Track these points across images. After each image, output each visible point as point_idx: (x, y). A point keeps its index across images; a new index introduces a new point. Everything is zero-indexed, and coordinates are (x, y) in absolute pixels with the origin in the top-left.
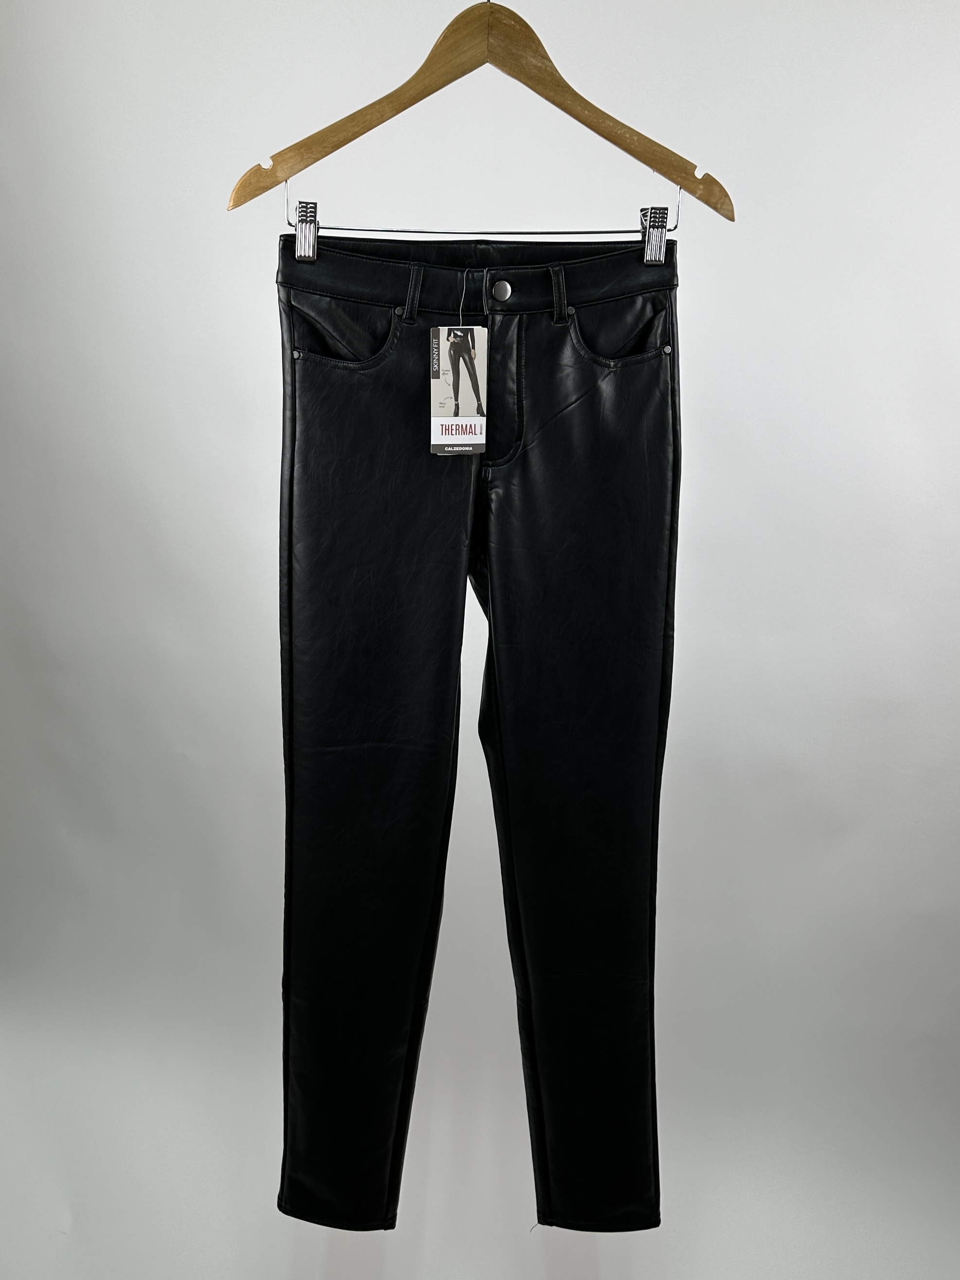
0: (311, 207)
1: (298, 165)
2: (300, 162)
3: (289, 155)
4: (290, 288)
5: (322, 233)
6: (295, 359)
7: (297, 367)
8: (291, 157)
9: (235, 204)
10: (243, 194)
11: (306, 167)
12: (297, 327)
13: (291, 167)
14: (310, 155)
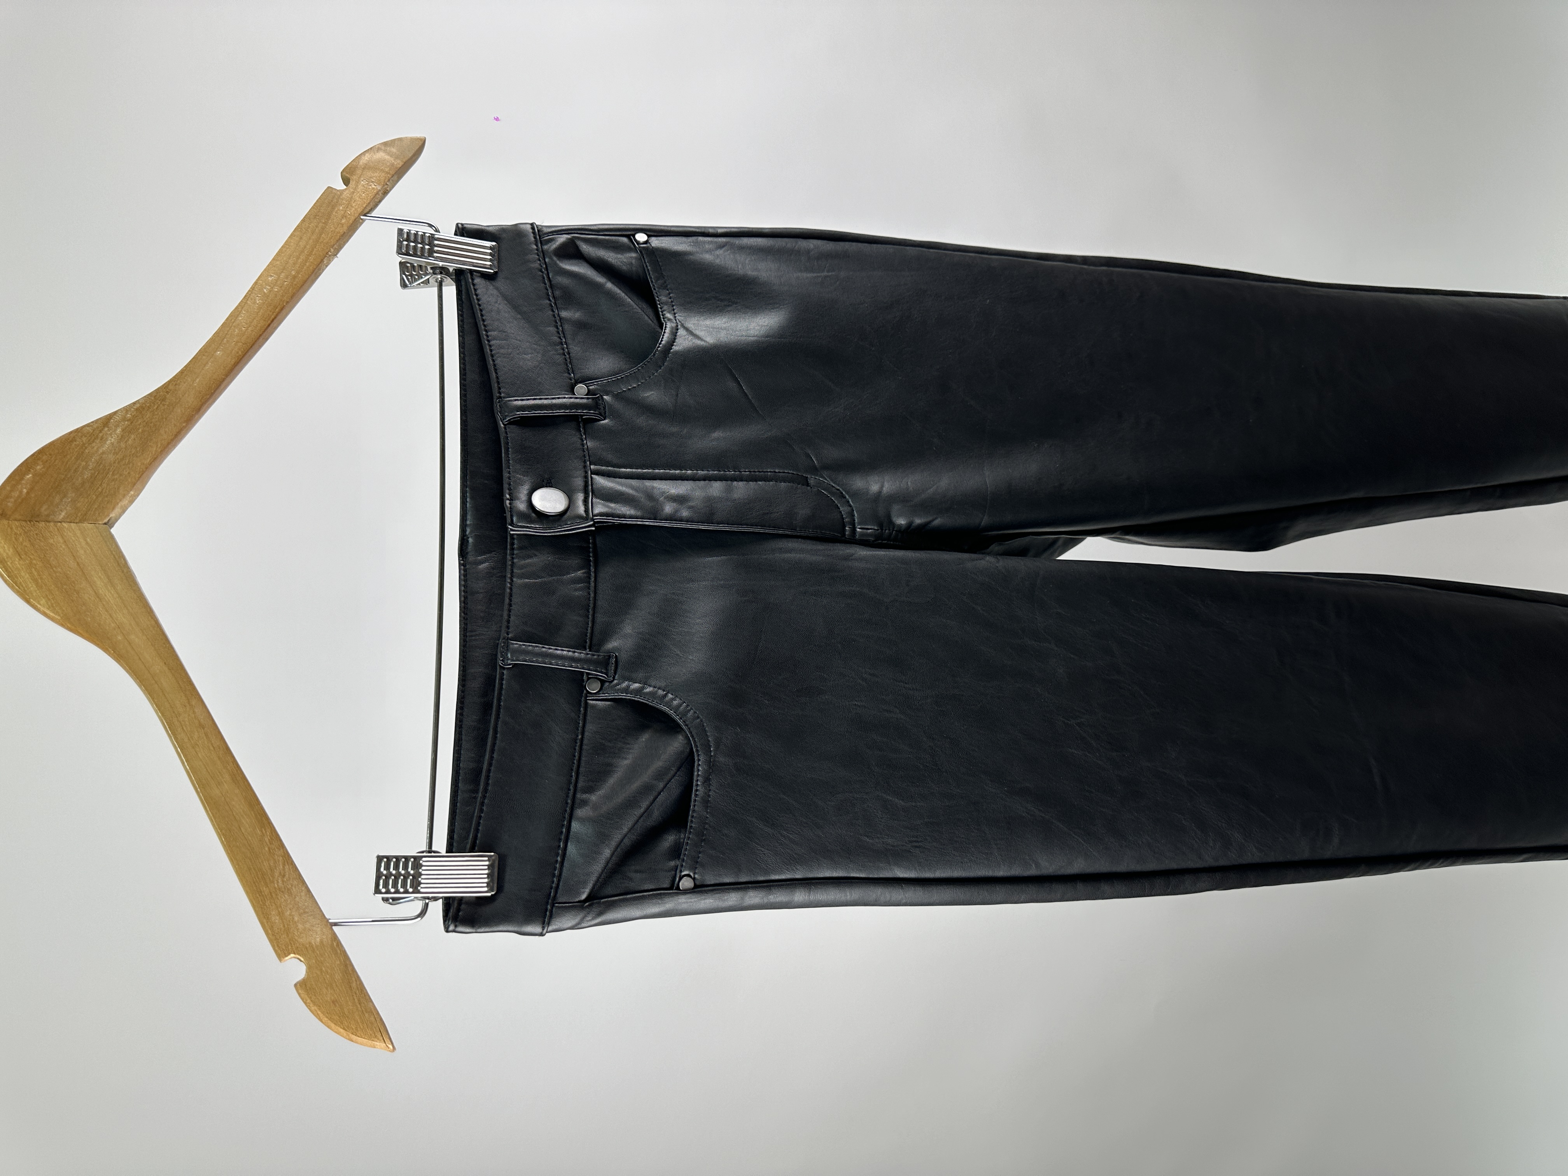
0: (387, 867)
1: (297, 899)
2: (290, 894)
3: (276, 919)
4: (553, 906)
5: (440, 843)
6: (696, 886)
7: (710, 880)
8: (281, 914)
9: (379, 1035)
10: (357, 1018)
11: (304, 882)
12: (632, 886)
13: (300, 915)
14: (277, 874)
